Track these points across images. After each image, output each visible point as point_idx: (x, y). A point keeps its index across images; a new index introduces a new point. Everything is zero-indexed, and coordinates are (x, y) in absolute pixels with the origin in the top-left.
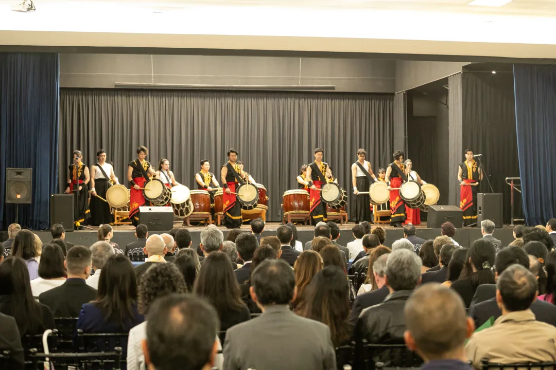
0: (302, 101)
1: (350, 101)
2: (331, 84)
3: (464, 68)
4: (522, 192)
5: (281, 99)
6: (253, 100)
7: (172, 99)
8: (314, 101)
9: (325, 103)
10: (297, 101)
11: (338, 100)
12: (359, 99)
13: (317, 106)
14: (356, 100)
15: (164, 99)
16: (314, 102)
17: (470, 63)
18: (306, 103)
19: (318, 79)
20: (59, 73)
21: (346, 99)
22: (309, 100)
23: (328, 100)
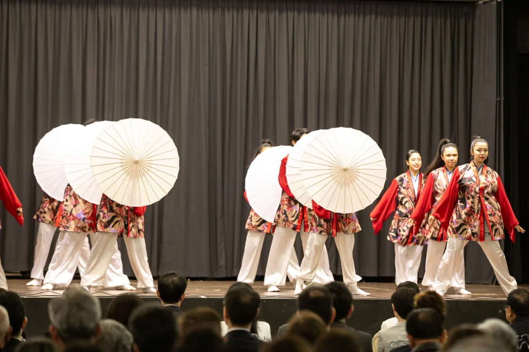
0: (274, 15)
1: (379, 18)
8: (302, 16)
9: (325, 22)
14: (392, 16)
16: (301, 19)
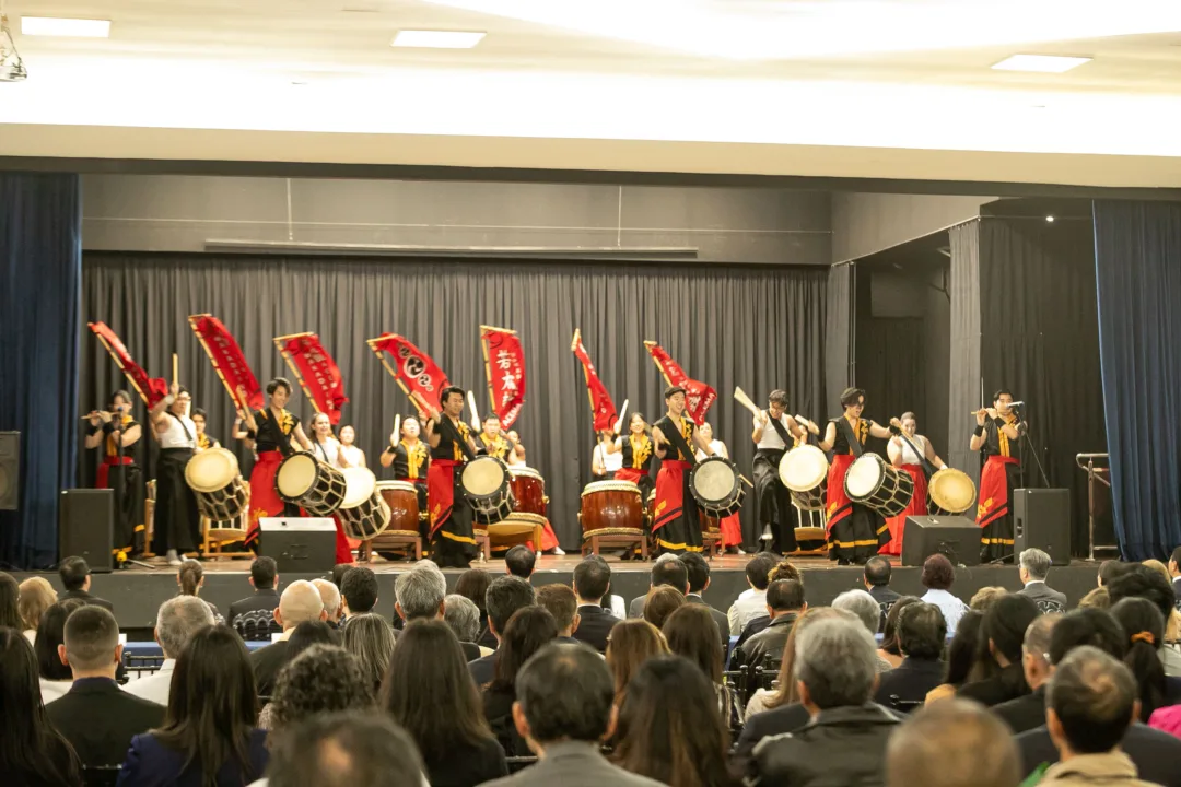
0: (624, 281)
1: (731, 281)
2: (689, 246)
3: (984, 208)
4: (1113, 485)
5: (577, 277)
6: (514, 280)
7: (334, 278)
8: (652, 281)
10: (612, 282)
11: (704, 281)
12: (752, 277)
13: (658, 294)
15: (316, 277)
16: (651, 283)
17: (996, 198)
18: (632, 286)
20: (81, 218)
21: (722, 277)
22: (640, 280)
23: (681, 280)
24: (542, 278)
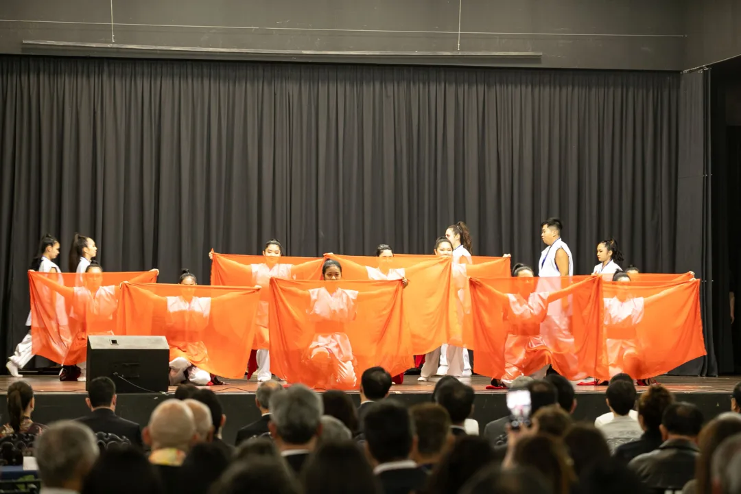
0: (463, 89)
1: (576, 89)
2: (533, 51)
5: (414, 83)
6: (348, 87)
7: (159, 83)
8: (493, 89)
9: (518, 95)
10: (451, 90)
11: (547, 88)
13: (498, 102)
14: (590, 88)
18: (473, 94)
19: (501, 37)
21: (566, 85)
22: (481, 88)
23: (524, 88)
24: (378, 85)
